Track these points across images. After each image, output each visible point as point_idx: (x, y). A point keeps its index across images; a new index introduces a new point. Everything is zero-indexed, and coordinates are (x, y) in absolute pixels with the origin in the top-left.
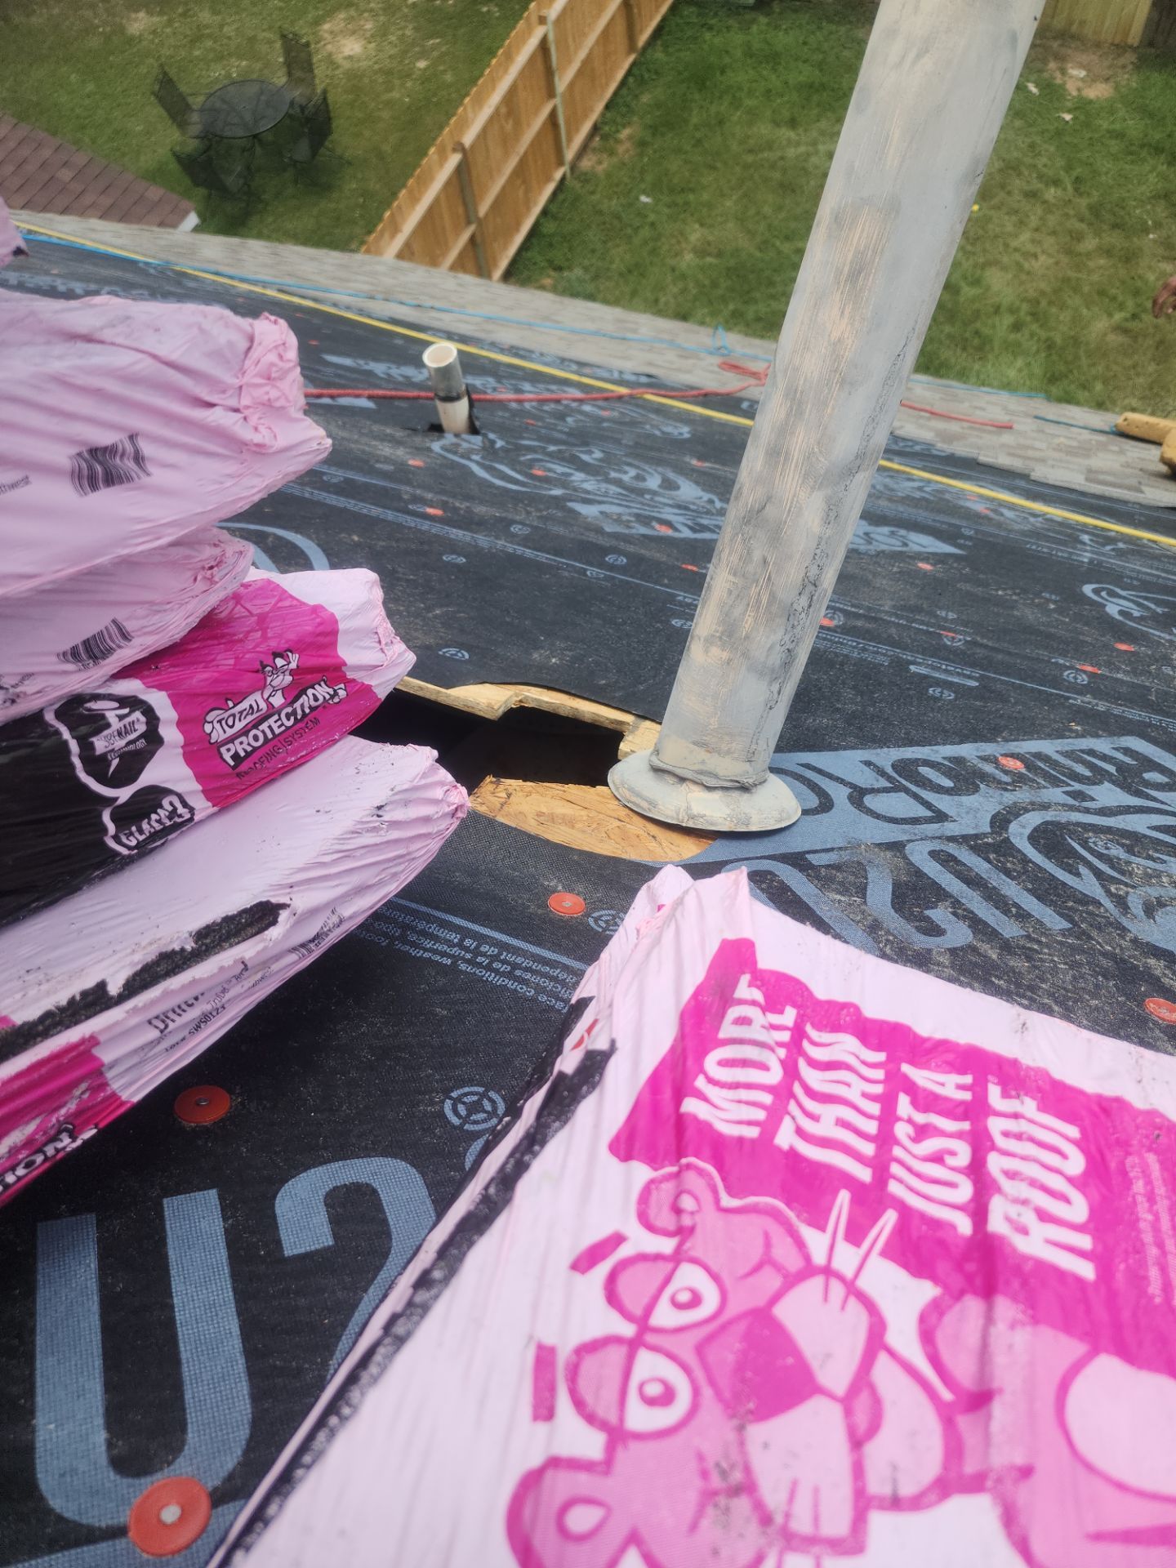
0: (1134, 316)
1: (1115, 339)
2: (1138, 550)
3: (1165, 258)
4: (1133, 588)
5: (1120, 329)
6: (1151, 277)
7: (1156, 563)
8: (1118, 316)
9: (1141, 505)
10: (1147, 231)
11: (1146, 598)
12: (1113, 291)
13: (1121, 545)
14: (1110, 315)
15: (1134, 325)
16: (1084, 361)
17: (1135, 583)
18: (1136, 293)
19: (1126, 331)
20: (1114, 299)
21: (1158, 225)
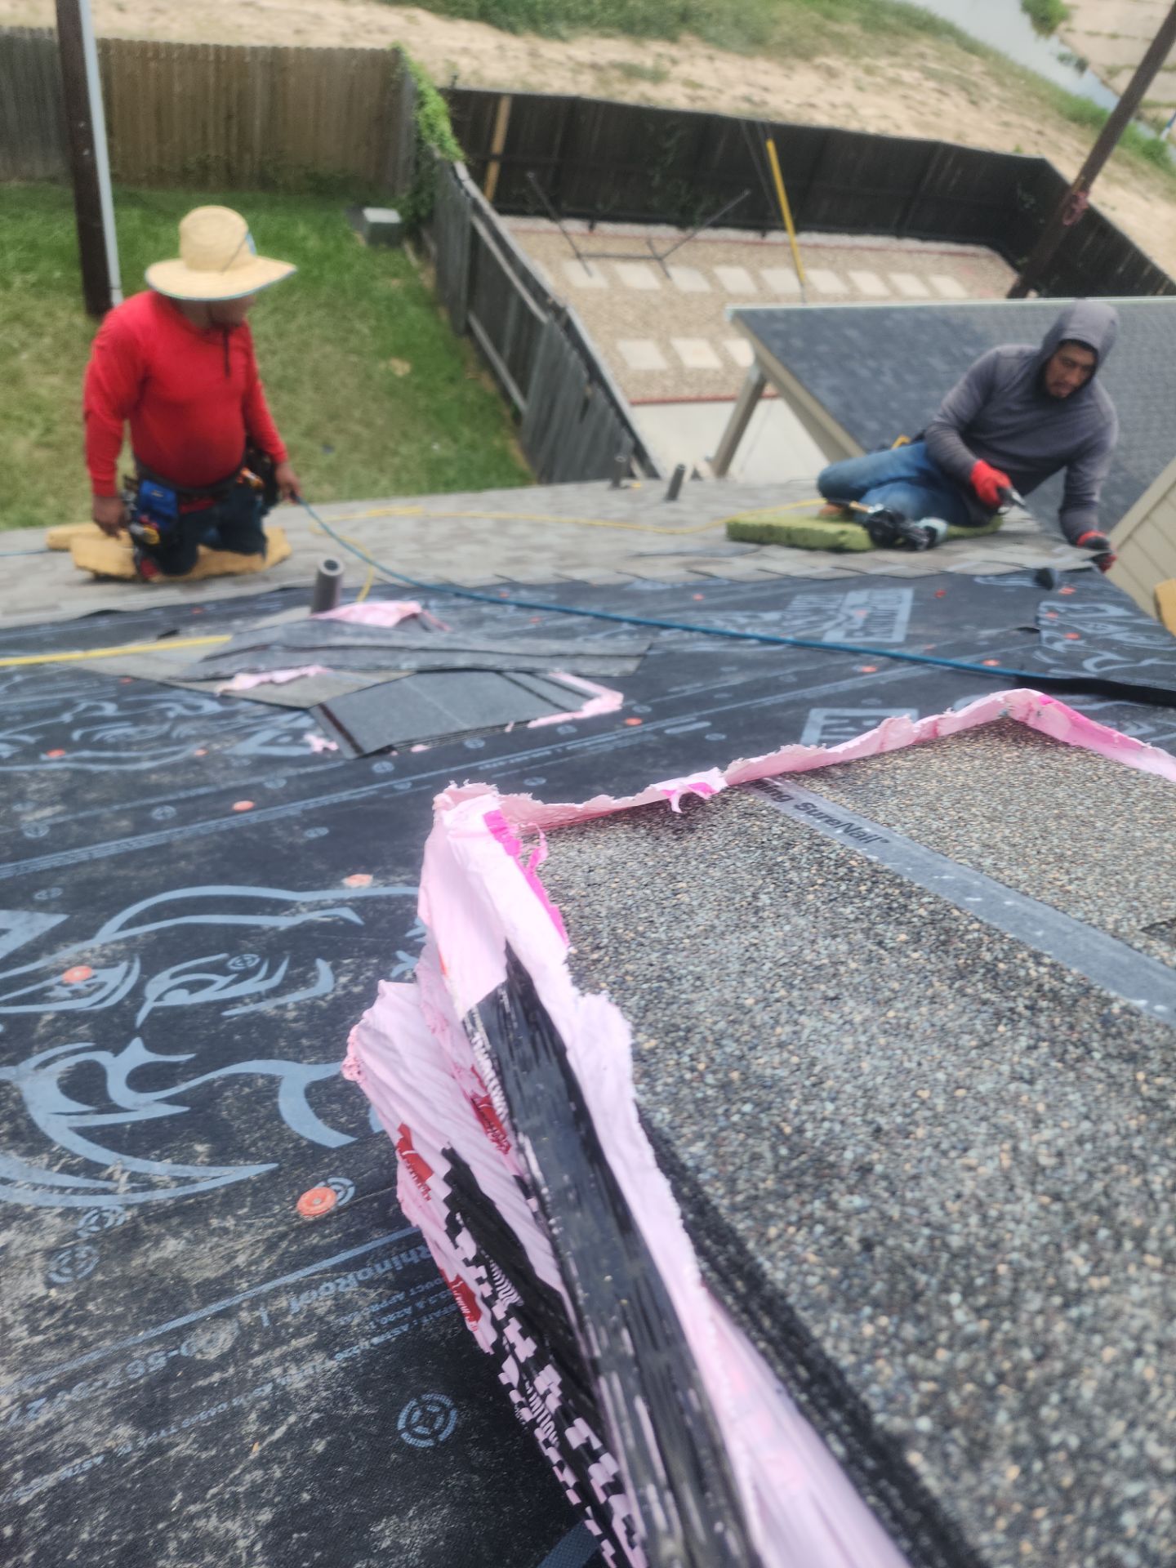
0: (48, 431)
1: (41, 455)
2: (36, 677)
3: (47, 373)
4: (12, 725)
5: (41, 445)
6: (44, 392)
7: (48, 687)
8: (34, 434)
9: (54, 624)
10: (15, 352)
11: (23, 732)
12: (17, 413)
13: (18, 679)
14: (25, 434)
15: (52, 438)
16: (24, 482)
17: (18, 718)
18: (38, 409)
19: (48, 445)
20: (20, 419)
21: (24, 345)
